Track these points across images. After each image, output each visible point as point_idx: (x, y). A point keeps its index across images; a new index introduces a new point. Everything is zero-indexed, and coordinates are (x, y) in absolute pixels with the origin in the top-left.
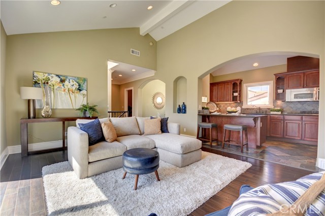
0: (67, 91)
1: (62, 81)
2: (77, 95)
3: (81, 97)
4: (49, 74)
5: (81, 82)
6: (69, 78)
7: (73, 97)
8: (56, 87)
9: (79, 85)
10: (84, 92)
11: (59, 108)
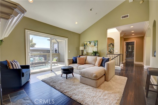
0: (91, 46)
1: (90, 43)
2: (94, 47)
3: (96, 48)
4: (87, 42)
5: (95, 42)
6: (92, 41)
7: (93, 48)
8: (89, 45)
9: (95, 44)
10: (96, 46)
11: (89, 52)
